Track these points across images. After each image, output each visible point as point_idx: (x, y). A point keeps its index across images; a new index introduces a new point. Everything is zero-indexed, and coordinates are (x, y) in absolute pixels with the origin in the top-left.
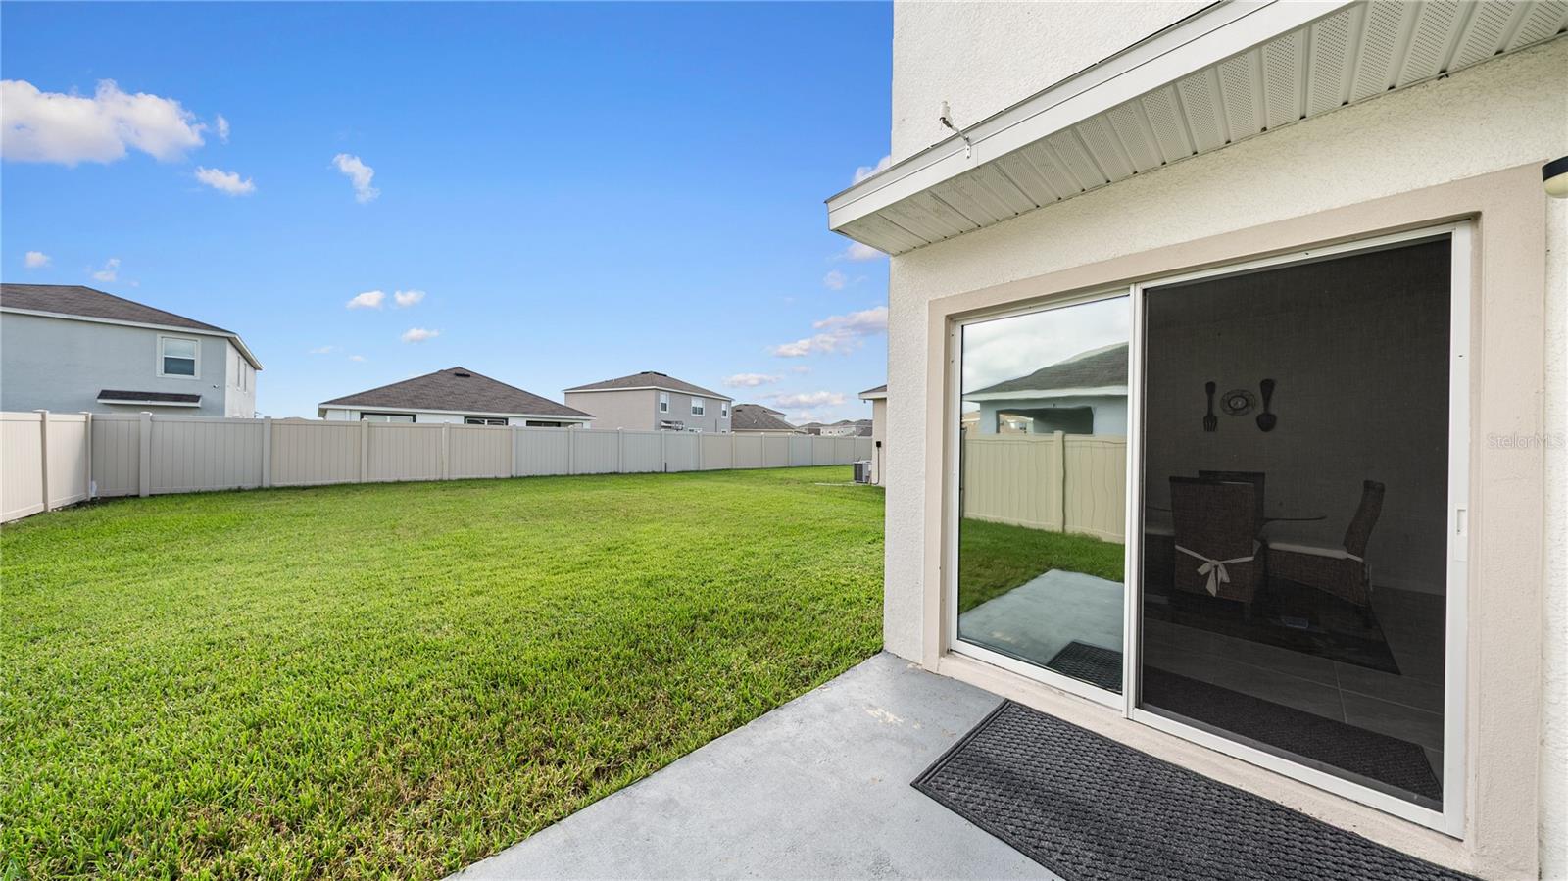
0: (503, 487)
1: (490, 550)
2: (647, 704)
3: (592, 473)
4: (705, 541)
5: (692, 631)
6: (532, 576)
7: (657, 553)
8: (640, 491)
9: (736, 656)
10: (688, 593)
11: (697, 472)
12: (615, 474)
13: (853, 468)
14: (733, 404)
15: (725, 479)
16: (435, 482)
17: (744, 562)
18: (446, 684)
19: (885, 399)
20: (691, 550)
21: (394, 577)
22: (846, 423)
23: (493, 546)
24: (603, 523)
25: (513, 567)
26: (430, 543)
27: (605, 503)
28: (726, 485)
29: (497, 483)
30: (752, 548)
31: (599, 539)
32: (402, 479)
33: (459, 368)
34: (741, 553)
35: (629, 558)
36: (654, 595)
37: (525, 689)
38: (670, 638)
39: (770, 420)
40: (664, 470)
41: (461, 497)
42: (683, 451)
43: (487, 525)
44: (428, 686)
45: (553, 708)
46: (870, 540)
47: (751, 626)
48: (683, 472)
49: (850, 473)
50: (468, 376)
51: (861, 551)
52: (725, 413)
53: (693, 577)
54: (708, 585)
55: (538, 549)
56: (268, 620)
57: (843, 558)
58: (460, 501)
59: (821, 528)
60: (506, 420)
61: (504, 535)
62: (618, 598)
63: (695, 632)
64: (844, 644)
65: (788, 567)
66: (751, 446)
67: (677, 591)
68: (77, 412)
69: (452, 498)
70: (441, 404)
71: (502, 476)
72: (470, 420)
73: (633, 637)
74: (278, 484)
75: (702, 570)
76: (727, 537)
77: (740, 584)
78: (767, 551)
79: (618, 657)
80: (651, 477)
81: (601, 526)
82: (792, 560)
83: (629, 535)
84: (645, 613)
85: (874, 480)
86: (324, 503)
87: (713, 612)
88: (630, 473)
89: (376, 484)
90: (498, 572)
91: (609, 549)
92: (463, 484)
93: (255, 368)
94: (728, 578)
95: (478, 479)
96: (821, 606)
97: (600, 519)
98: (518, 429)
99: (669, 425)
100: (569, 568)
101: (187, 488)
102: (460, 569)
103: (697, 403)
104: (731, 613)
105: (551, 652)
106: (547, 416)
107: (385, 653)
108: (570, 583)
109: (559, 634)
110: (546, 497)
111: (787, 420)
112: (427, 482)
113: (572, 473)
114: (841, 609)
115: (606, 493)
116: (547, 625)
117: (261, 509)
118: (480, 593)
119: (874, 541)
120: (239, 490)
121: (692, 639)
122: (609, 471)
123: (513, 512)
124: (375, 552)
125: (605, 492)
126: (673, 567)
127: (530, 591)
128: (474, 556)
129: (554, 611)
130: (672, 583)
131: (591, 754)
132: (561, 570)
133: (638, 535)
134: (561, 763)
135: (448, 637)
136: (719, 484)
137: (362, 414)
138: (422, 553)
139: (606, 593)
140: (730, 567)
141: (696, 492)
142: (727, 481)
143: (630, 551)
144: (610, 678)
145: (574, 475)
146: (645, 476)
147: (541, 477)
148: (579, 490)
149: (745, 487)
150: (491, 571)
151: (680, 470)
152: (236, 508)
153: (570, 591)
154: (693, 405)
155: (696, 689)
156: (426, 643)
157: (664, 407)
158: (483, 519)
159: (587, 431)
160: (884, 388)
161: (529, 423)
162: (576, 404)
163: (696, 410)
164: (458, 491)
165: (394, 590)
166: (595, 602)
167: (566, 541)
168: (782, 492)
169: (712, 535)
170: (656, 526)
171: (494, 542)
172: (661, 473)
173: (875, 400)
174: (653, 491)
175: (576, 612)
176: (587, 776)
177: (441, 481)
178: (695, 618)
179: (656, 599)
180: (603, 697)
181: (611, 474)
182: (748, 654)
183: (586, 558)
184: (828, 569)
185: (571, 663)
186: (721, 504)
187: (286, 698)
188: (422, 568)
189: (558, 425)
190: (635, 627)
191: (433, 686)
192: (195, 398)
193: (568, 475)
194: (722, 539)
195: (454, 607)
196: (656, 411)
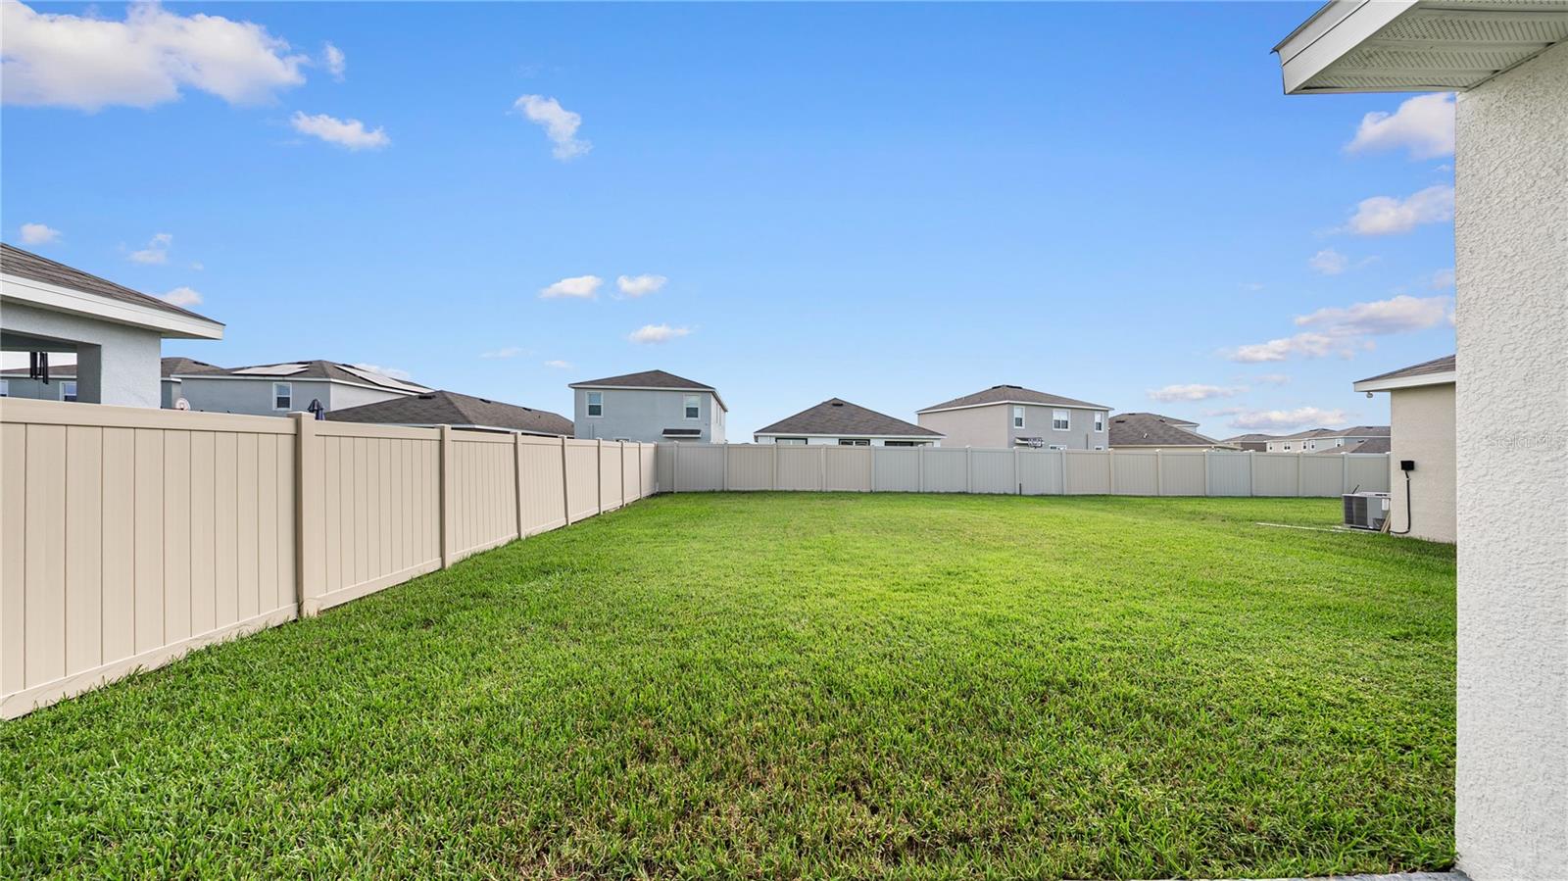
0: (864, 500)
1: (845, 557)
2: (979, 780)
3: (942, 491)
4: (1066, 584)
5: (1042, 701)
6: (876, 588)
7: (1003, 587)
8: (989, 515)
9: (1111, 762)
10: (1039, 647)
11: (1060, 495)
12: (964, 493)
13: (1341, 504)
14: (1111, 414)
15: (1101, 506)
16: (816, 492)
17: (1126, 623)
18: (795, 677)
19: (1452, 385)
20: (1047, 591)
21: (779, 568)
22: (1322, 433)
23: (849, 554)
24: (945, 544)
25: (861, 576)
26: (805, 543)
27: (951, 524)
28: (1100, 514)
29: (859, 496)
30: (1139, 606)
31: (942, 562)
32: (798, 489)
33: (835, 399)
34: (1121, 610)
35: (969, 587)
36: (995, 640)
37: (853, 706)
38: (1012, 701)
39: (1172, 433)
40: (1018, 493)
41: (833, 507)
42: (1042, 471)
43: (847, 534)
44: (782, 672)
45: (875, 739)
46: (1395, 631)
47: (1136, 723)
48: (1042, 495)
49: (1337, 512)
50: (842, 405)
51: (1371, 648)
52: (1099, 426)
53: (1047, 627)
54: (1069, 644)
55: (883, 562)
56: (707, 586)
57: (1327, 655)
58: (831, 510)
59: (1274, 595)
60: (869, 441)
61: (858, 545)
62: (953, 632)
63: (1046, 704)
64: (1337, 817)
65: (1205, 646)
66: (1139, 466)
67: (1024, 640)
68: (651, 442)
69: (827, 507)
70: (823, 430)
71: (864, 490)
72: (843, 442)
73: (966, 685)
74: (732, 489)
75: (1061, 621)
76: (1100, 582)
77: (1117, 653)
78: (1165, 614)
79: (945, 703)
80: (1002, 499)
81: (944, 547)
82: (1212, 636)
83: (972, 560)
84: (982, 658)
85: (1397, 525)
86: (752, 504)
87: (1075, 683)
88: (980, 494)
89: (781, 491)
90: (849, 579)
91: (949, 574)
92: (835, 495)
93: (725, 411)
94: (1099, 640)
95: (846, 492)
96: (1277, 728)
97: (944, 540)
98: (876, 449)
99: (1024, 442)
100: (908, 587)
101: (692, 489)
102: (822, 570)
103: (1060, 416)
104: (1102, 694)
105: (879, 673)
106: (902, 436)
107: (761, 632)
108: (907, 603)
109: (891, 656)
110: (899, 511)
111: (1199, 431)
112: (812, 492)
113: (921, 491)
114: (1324, 747)
115: (953, 512)
116: (880, 643)
117: (720, 504)
118: (832, 595)
119: (1407, 636)
120: (714, 492)
121: (1042, 713)
122: (957, 491)
123: (868, 523)
124: (771, 546)
125: (951, 511)
126: (1021, 609)
127: (871, 603)
128: (833, 560)
129: (889, 630)
130: (1018, 630)
131: (907, 815)
132: (900, 587)
133: (982, 563)
134: (874, 810)
135: (803, 632)
136: (1092, 513)
137: (777, 439)
138: (798, 551)
139: (941, 622)
140: (1105, 627)
141: (1057, 520)
142: (1102, 510)
143: (972, 581)
144: (936, 728)
145: (924, 493)
146: (996, 497)
147: (895, 492)
148: (927, 508)
149: (1130, 519)
150: (844, 577)
151: (1040, 493)
152: (710, 504)
153: (906, 612)
154: (1055, 418)
155: (1043, 788)
156: (788, 632)
157: (1019, 422)
158: (844, 527)
159: (937, 450)
160: (1448, 364)
161: (887, 443)
162: (929, 424)
163: (1058, 424)
164: (831, 501)
165: (777, 579)
166: (929, 630)
167: (908, 559)
168: (1194, 530)
169: (1077, 577)
170: (1004, 555)
171: (849, 550)
172: (1015, 495)
173: (1393, 391)
174: (1003, 514)
175: (909, 637)
176: (898, 841)
177: (821, 492)
178: (1047, 683)
179: (997, 644)
180: (926, 748)
181: (959, 493)
182: (1130, 765)
183: (925, 579)
184: (1291, 666)
185: (899, 693)
186: (1091, 538)
187: (700, 650)
188: (797, 564)
189: (912, 444)
190: (969, 673)
191: (786, 674)
192: (698, 432)
193: (919, 493)
194: (1091, 585)
195: (812, 604)
196: (1010, 427)
